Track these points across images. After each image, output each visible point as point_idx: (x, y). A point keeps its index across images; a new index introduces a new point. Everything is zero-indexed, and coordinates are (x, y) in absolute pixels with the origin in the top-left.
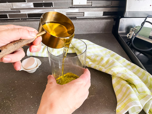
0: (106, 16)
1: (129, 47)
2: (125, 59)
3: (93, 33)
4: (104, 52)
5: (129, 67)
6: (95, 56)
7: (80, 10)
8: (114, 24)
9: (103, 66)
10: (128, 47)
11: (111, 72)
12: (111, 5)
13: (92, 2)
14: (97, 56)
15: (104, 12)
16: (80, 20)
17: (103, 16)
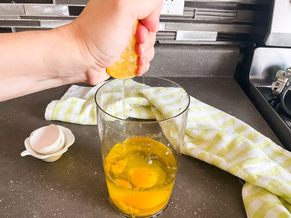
0: (223, 41)
1: (276, 110)
2: (269, 140)
3: (192, 76)
4: (221, 121)
5: (280, 160)
6: (200, 131)
7: (167, 27)
8: (240, 60)
9: (220, 154)
10: (273, 110)
11: (243, 173)
12: (234, 18)
13: (194, 11)
14: (207, 131)
15: (219, 34)
16: (166, 47)
17: (217, 41)
